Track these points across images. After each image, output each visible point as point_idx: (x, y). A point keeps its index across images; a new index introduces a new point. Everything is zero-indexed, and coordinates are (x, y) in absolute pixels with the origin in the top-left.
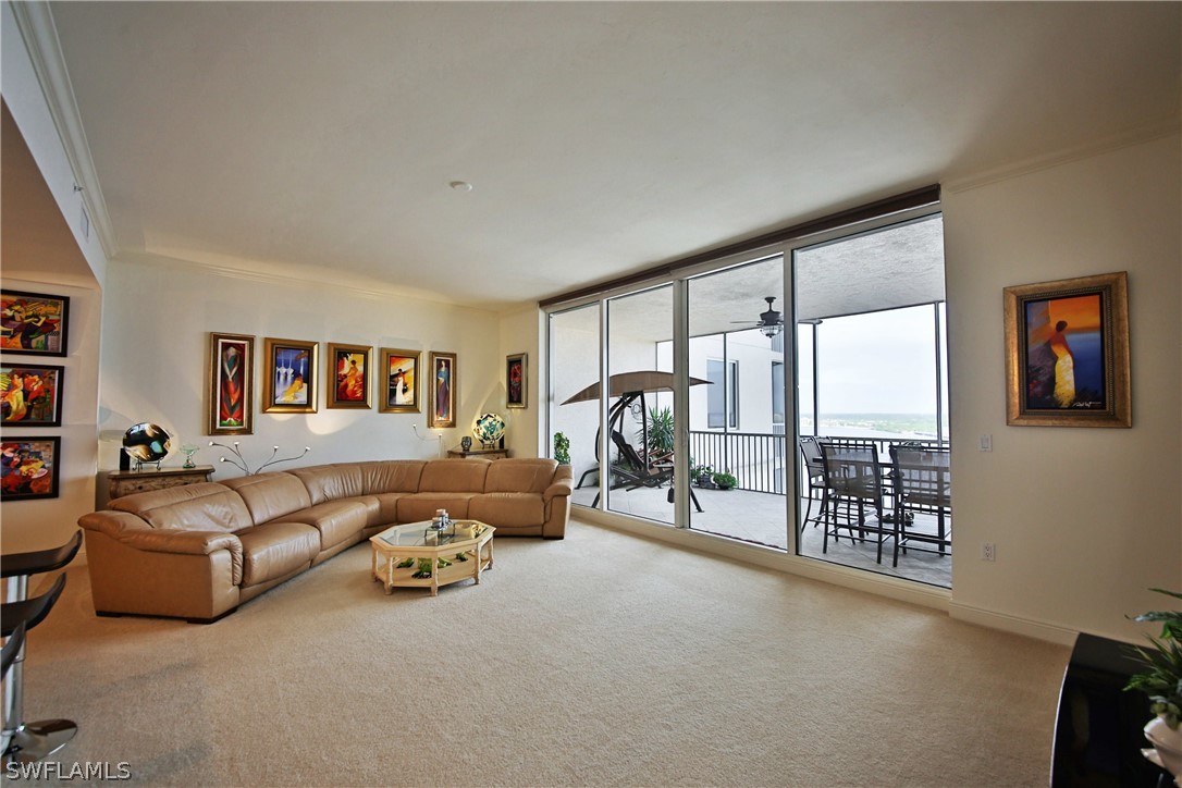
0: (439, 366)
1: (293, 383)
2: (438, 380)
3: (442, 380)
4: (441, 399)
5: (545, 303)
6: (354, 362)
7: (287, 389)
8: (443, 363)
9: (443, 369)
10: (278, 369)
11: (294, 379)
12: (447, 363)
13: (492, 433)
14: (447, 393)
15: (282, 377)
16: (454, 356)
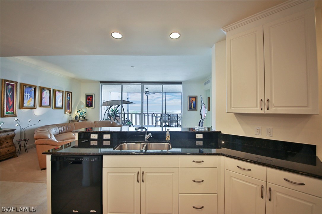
0: (68, 96)
1: (29, 99)
2: (67, 99)
3: (68, 99)
4: (68, 105)
5: (101, 82)
6: (46, 93)
7: (27, 101)
8: (69, 95)
9: (69, 96)
10: (25, 94)
11: (30, 98)
12: (70, 94)
13: (82, 115)
14: (69, 103)
15: (26, 97)
16: (71, 93)
